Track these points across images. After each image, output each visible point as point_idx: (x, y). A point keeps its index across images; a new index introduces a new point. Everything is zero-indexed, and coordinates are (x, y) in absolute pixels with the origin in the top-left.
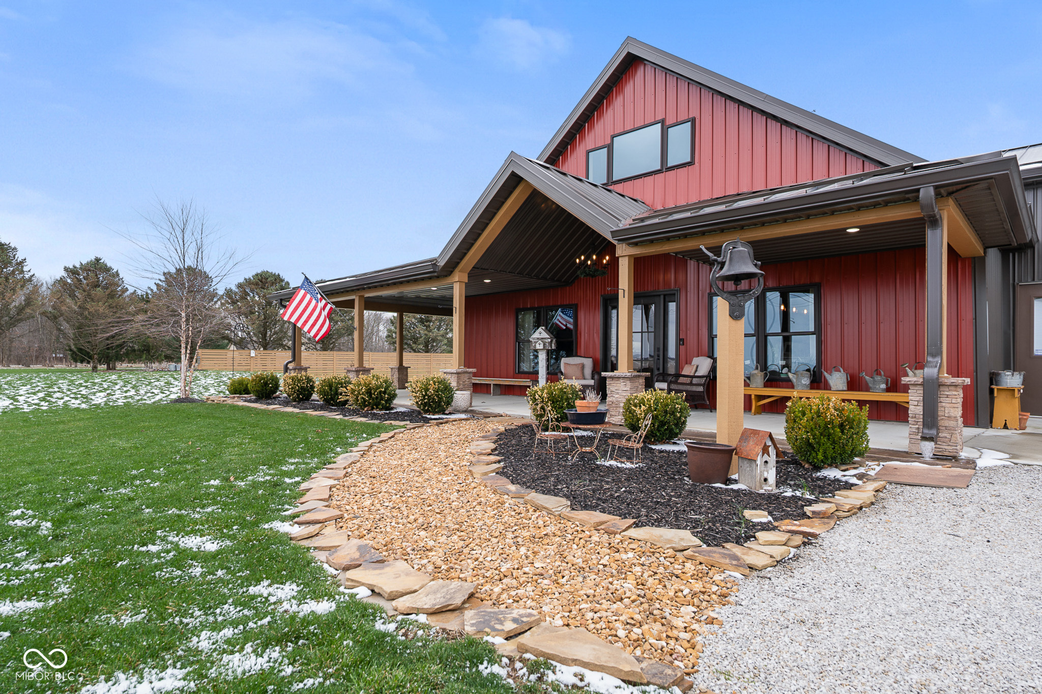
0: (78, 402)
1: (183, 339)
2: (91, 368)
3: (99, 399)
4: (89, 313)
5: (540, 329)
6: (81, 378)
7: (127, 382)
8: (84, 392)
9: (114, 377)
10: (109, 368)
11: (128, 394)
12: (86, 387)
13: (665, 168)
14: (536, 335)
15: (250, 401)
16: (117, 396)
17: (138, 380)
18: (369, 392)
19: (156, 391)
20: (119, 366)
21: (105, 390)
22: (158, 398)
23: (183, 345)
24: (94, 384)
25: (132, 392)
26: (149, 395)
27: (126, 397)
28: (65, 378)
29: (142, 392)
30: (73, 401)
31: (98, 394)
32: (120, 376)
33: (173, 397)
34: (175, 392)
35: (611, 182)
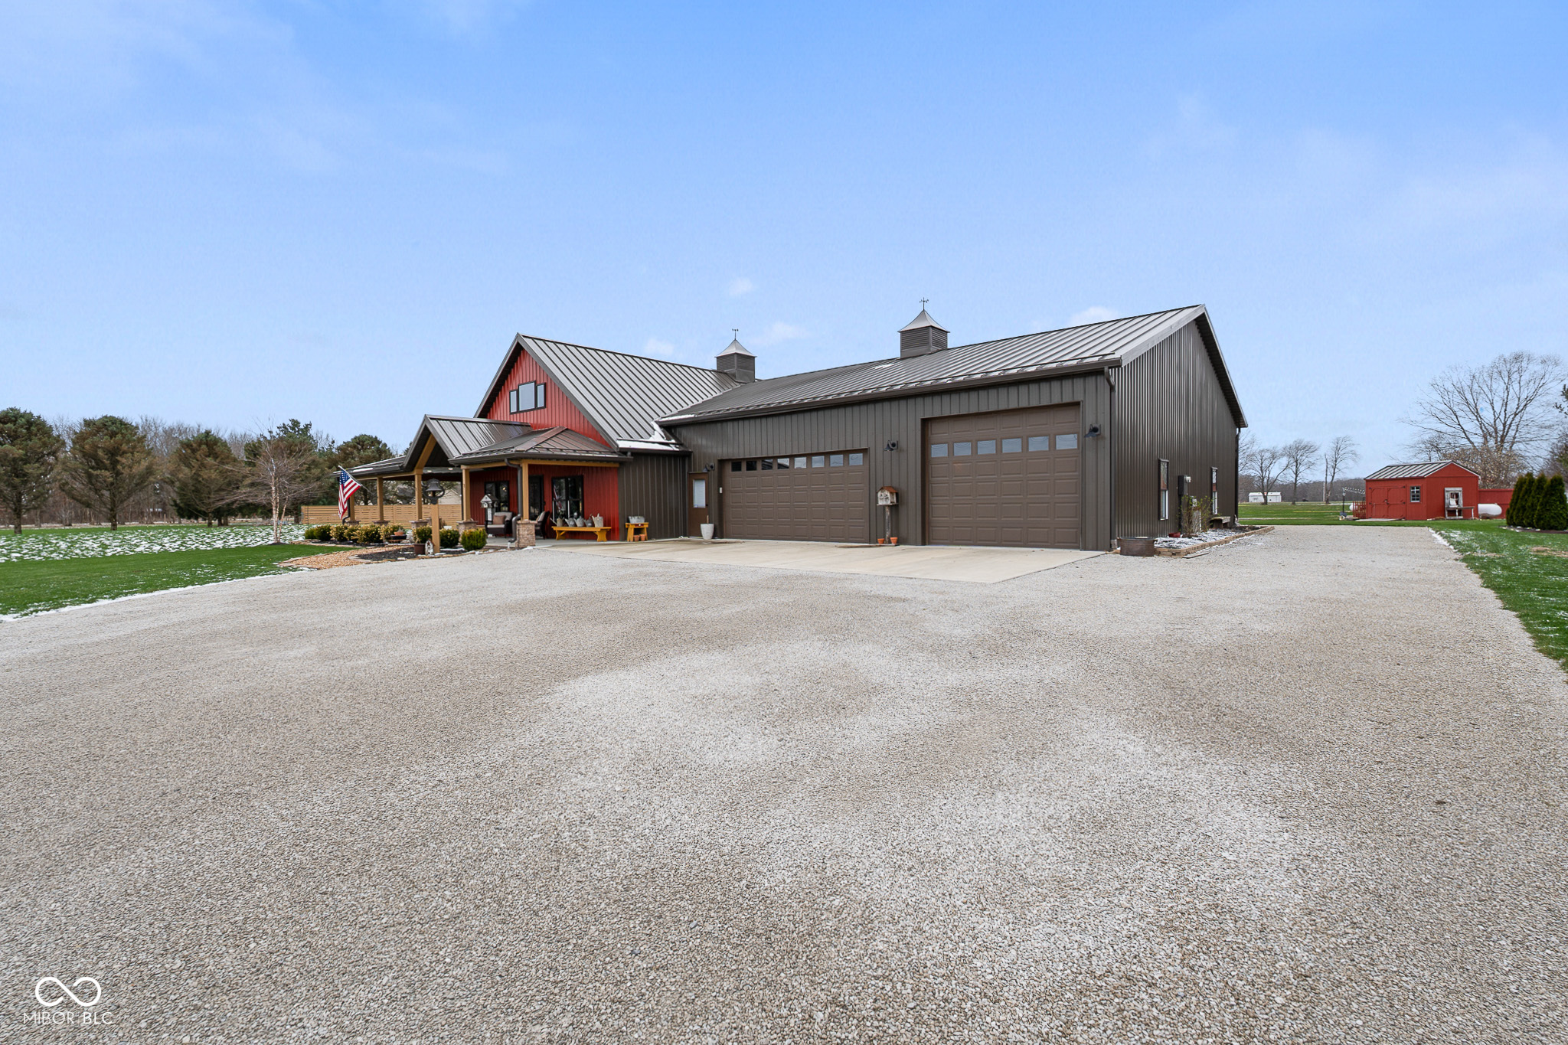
0: (205, 546)
1: (274, 504)
2: (206, 525)
3: (219, 544)
4: (203, 479)
5: (486, 496)
6: (204, 532)
7: (237, 534)
8: (207, 541)
9: (227, 531)
10: (220, 524)
11: (238, 542)
12: (209, 538)
13: (536, 408)
14: (484, 500)
15: (316, 543)
16: (231, 543)
17: (245, 532)
18: (367, 534)
19: (258, 539)
20: (231, 521)
21: (222, 539)
22: (259, 544)
23: (274, 508)
24: (214, 535)
25: (241, 540)
26: (253, 542)
27: (237, 543)
28: (192, 532)
29: (248, 540)
30: (201, 546)
31: (217, 542)
32: (232, 530)
33: (270, 543)
34: (272, 540)
35: (518, 411)
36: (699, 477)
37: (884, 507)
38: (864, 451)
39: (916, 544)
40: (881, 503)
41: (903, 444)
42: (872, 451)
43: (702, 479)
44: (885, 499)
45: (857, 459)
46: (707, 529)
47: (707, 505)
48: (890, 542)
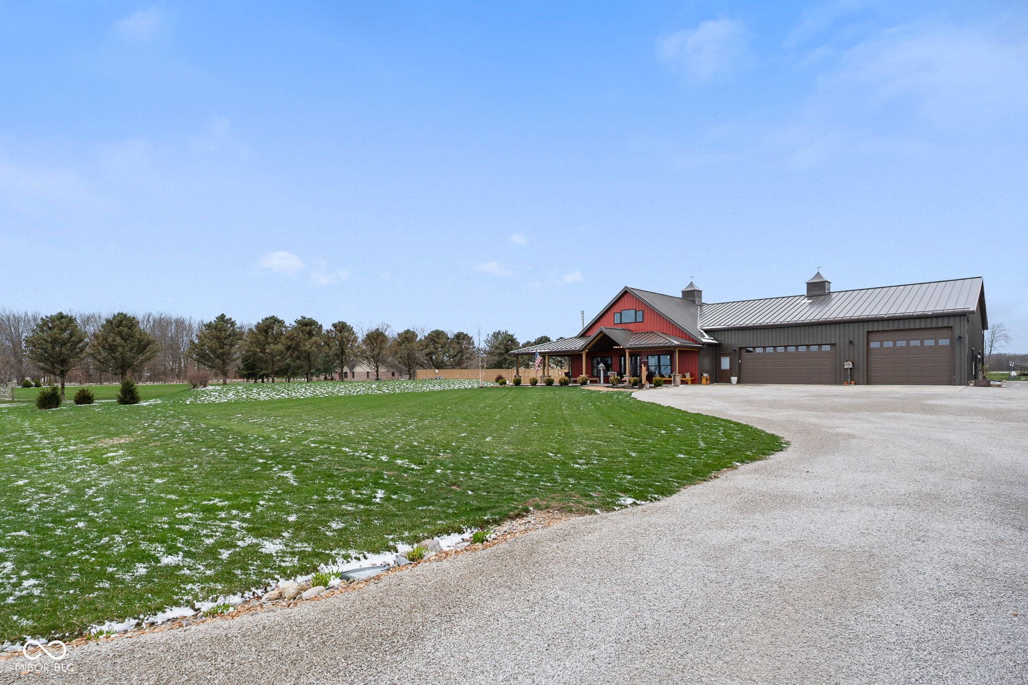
13: (636, 322)
14: (600, 365)
35: (621, 323)
36: (725, 355)
37: (847, 368)
38: (833, 345)
39: (863, 384)
40: (846, 367)
41: (856, 342)
42: (838, 345)
43: (727, 356)
44: (848, 365)
45: (826, 348)
46: (734, 379)
47: (731, 368)
48: (851, 384)
